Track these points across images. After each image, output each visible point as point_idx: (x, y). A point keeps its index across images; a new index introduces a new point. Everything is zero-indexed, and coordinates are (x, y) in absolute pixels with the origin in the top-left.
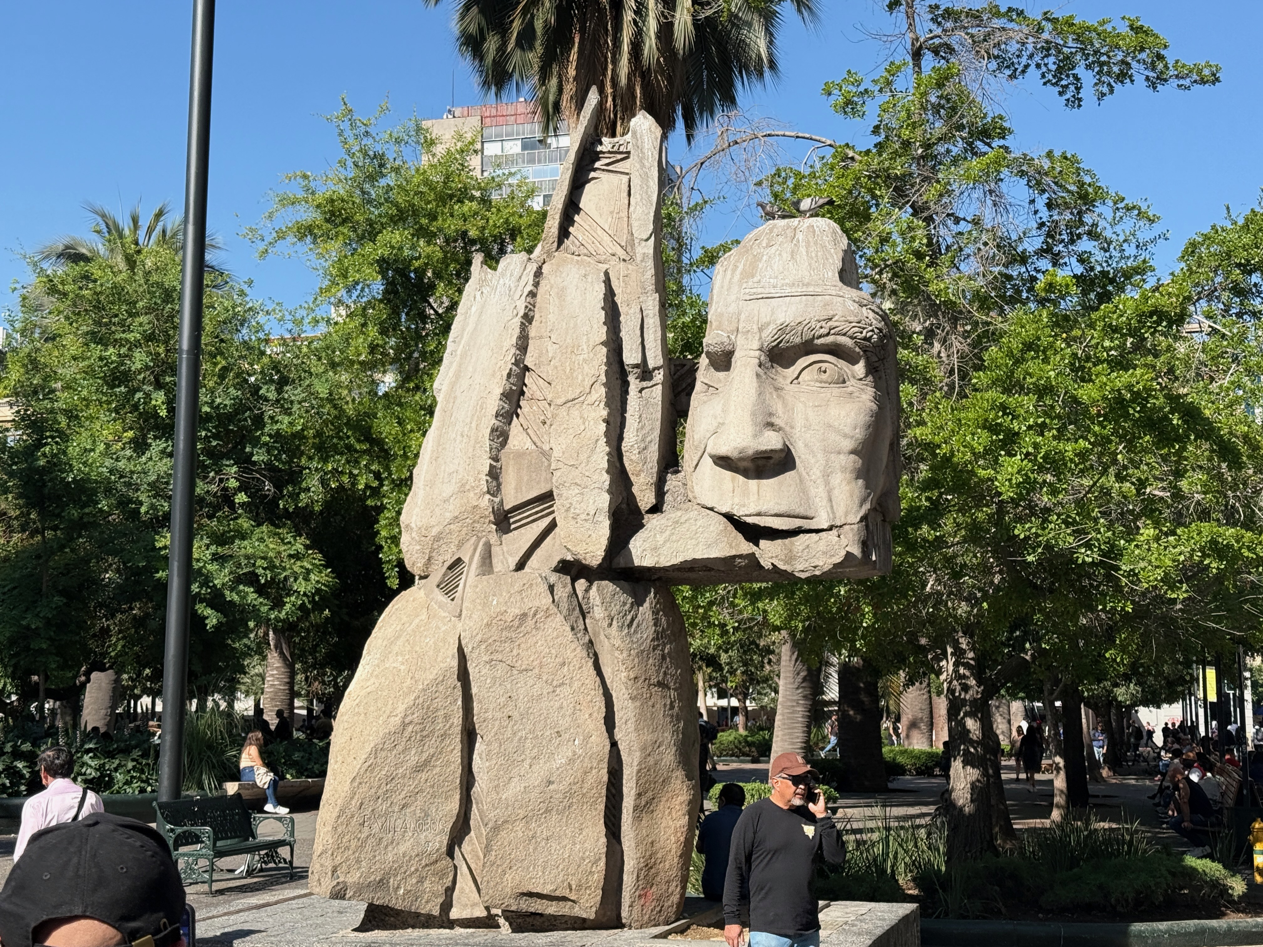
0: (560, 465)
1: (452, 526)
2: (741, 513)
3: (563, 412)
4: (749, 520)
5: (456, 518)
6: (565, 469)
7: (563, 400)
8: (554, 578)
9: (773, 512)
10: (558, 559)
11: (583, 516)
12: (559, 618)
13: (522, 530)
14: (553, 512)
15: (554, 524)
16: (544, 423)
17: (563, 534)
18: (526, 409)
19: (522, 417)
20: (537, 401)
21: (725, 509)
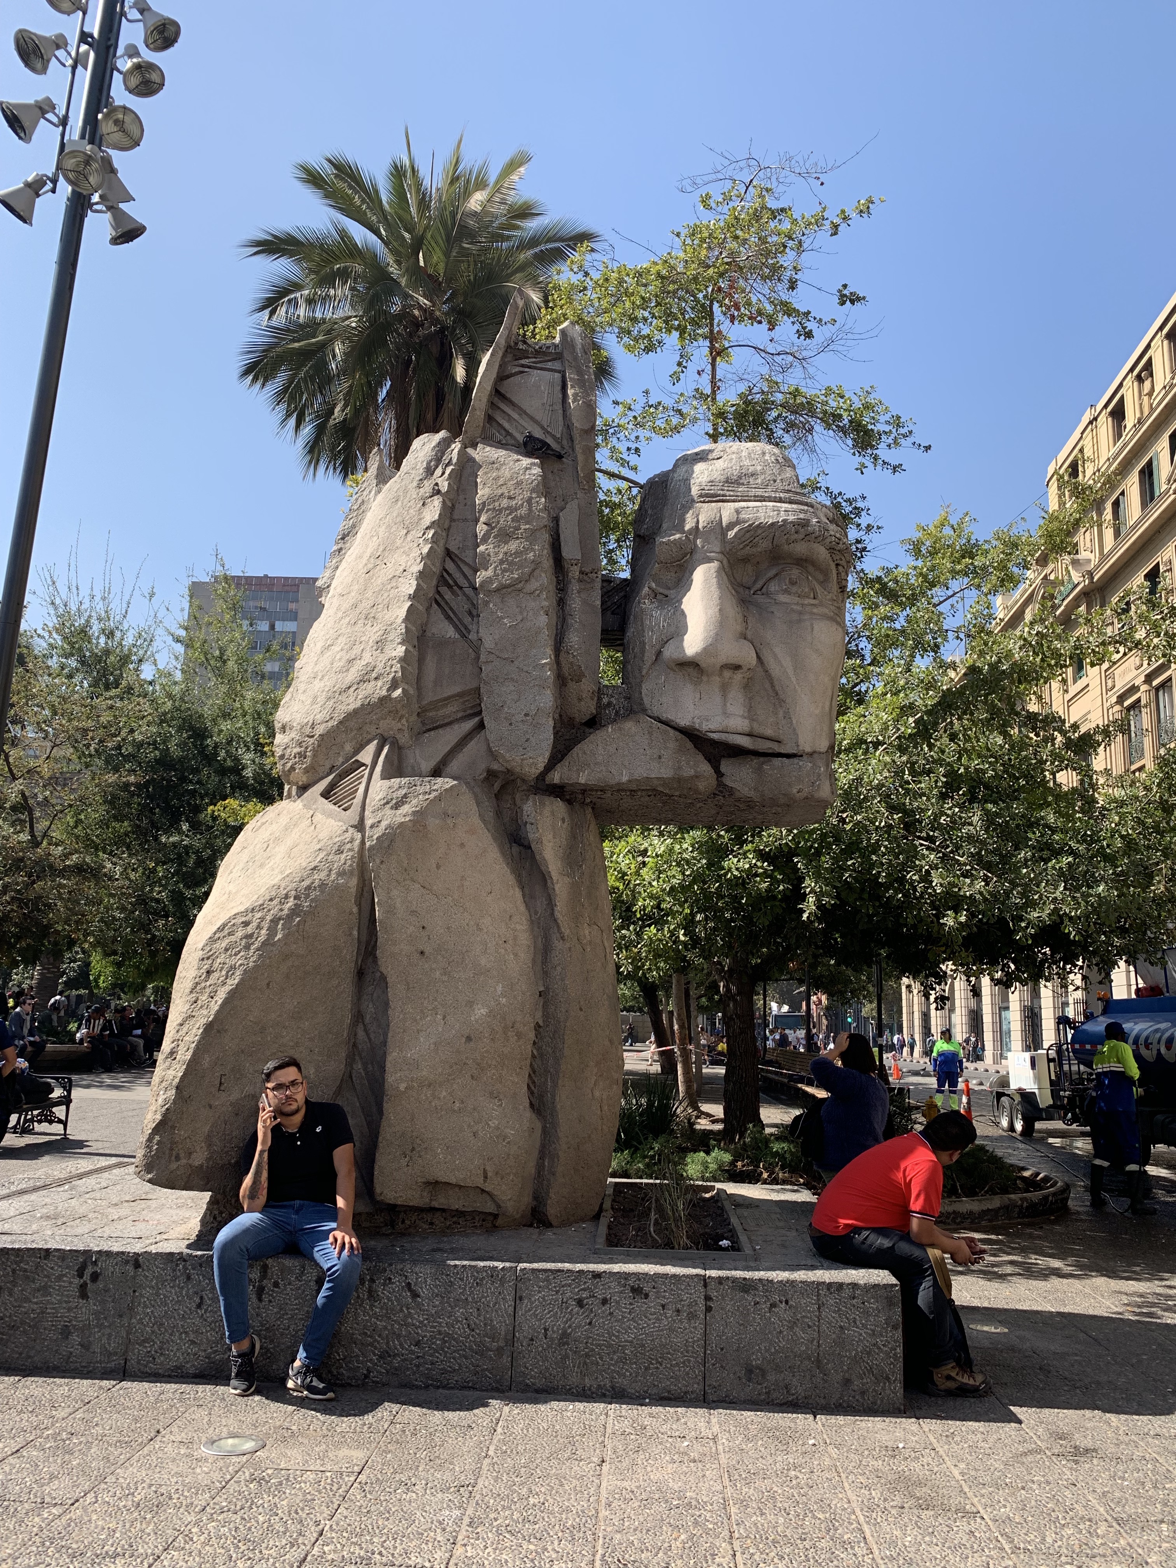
0: (491, 657)
1: (348, 724)
2: (707, 728)
3: (497, 599)
4: (714, 736)
5: (356, 712)
6: (497, 662)
7: (496, 585)
8: (478, 788)
9: (741, 731)
10: (483, 767)
11: (520, 717)
12: (486, 835)
13: (441, 731)
14: (480, 712)
15: (481, 726)
16: (470, 613)
17: (492, 737)
18: (448, 596)
19: (442, 603)
20: (461, 588)
21: (684, 721)
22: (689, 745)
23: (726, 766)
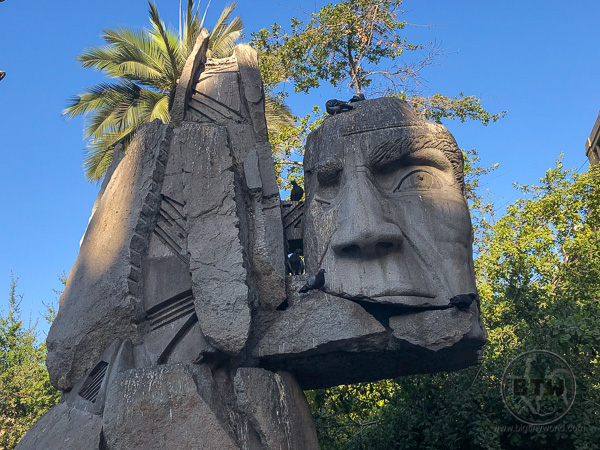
0: (198, 265)
1: (94, 333)
2: (371, 295)
3: (198, 222)
4: (380, 299)
5: (98, 323)
6: (203, 268)
7: (199, 212)
8: (196, 370)
9: (400, 291)
10: (200, 351)
11: (224, 307)
12: (205, 407)
14: (193, 310)
15: (194, 319)
16: (181, 236)
17: (203, 326)
18: (164, 227)
19: (160, 233)
20: (174, 220)
21: (355, 293)
22: (362, 310)
23: (394, 323)
